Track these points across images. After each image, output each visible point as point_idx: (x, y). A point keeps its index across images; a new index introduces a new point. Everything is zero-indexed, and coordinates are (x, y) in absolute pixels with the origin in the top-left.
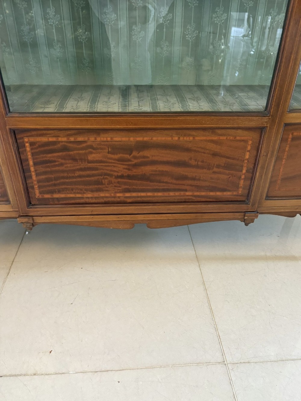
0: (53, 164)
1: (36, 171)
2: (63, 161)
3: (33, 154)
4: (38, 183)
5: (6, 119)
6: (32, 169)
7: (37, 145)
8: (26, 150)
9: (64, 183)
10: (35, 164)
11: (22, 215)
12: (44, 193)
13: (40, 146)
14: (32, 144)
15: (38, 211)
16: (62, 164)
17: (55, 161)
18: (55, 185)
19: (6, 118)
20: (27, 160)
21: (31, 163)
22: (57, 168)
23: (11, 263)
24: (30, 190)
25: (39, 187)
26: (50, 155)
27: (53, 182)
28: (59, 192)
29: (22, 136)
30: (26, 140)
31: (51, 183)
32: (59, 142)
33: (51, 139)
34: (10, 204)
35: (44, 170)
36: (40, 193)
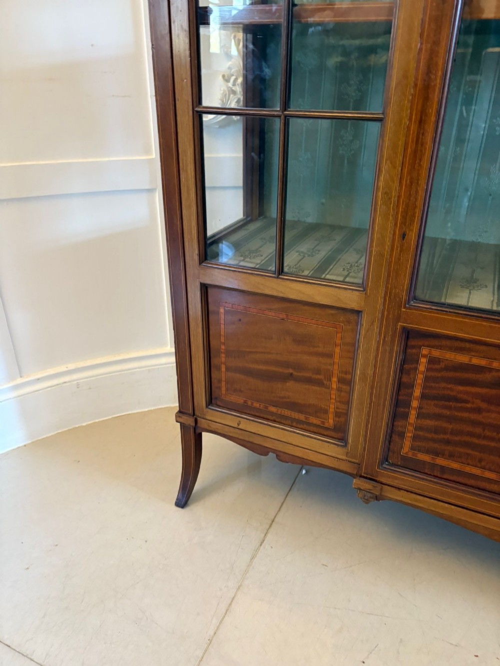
0: (460, 405)
1: (420, 408)
2: (484, 405)
3: (427, 379)
4: (416, 429)
5: (404, 310)
6: (415, 404)
7: (442, 365)
8: (416, 369)
9: (467, 445)
10: (423, 396)
11: (363, 474)
12: (419, 451)
13: (447, 369)
14: (432, 361)
15: (396, 478)
16: (479, 410)
17: (466, 402)
18: (448, 442)
19: (405, 307)
20: (412, 386)
21: (417, 392)
22: (466, 415)
23: (270, 522)
24: (395, 438)
25: (415, 438)
26: (461, 388)
27: (446, 437)
28: (451, 456)
29: (420, 343)
30: (425, 351)
31: (441, 436)
32: (491, 370)
33: (475, 361)
34: (345, 446)
35: (437, 410)
36: (412, 448)
